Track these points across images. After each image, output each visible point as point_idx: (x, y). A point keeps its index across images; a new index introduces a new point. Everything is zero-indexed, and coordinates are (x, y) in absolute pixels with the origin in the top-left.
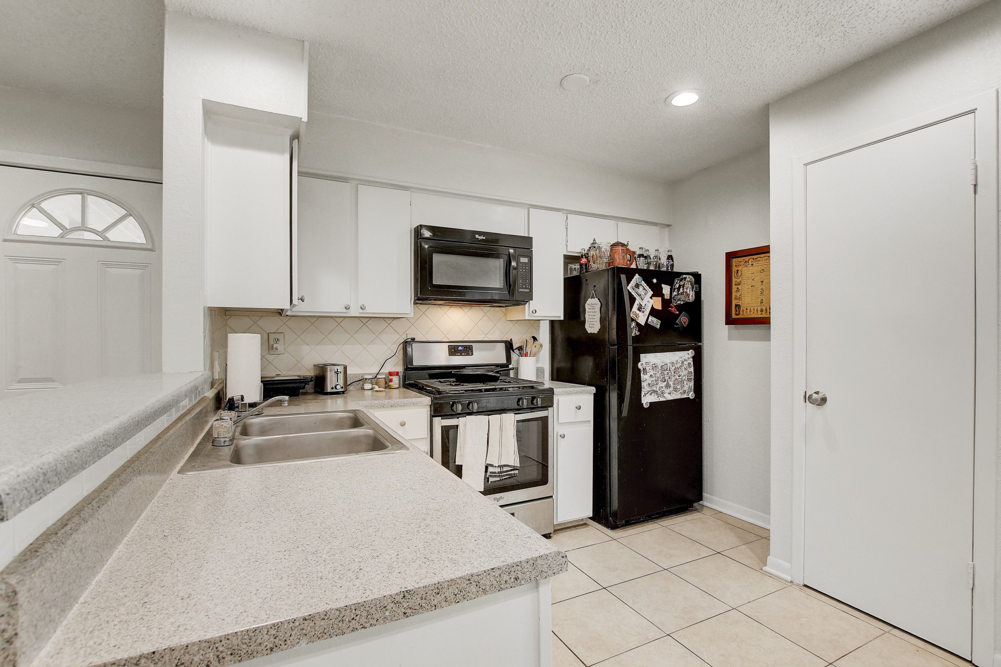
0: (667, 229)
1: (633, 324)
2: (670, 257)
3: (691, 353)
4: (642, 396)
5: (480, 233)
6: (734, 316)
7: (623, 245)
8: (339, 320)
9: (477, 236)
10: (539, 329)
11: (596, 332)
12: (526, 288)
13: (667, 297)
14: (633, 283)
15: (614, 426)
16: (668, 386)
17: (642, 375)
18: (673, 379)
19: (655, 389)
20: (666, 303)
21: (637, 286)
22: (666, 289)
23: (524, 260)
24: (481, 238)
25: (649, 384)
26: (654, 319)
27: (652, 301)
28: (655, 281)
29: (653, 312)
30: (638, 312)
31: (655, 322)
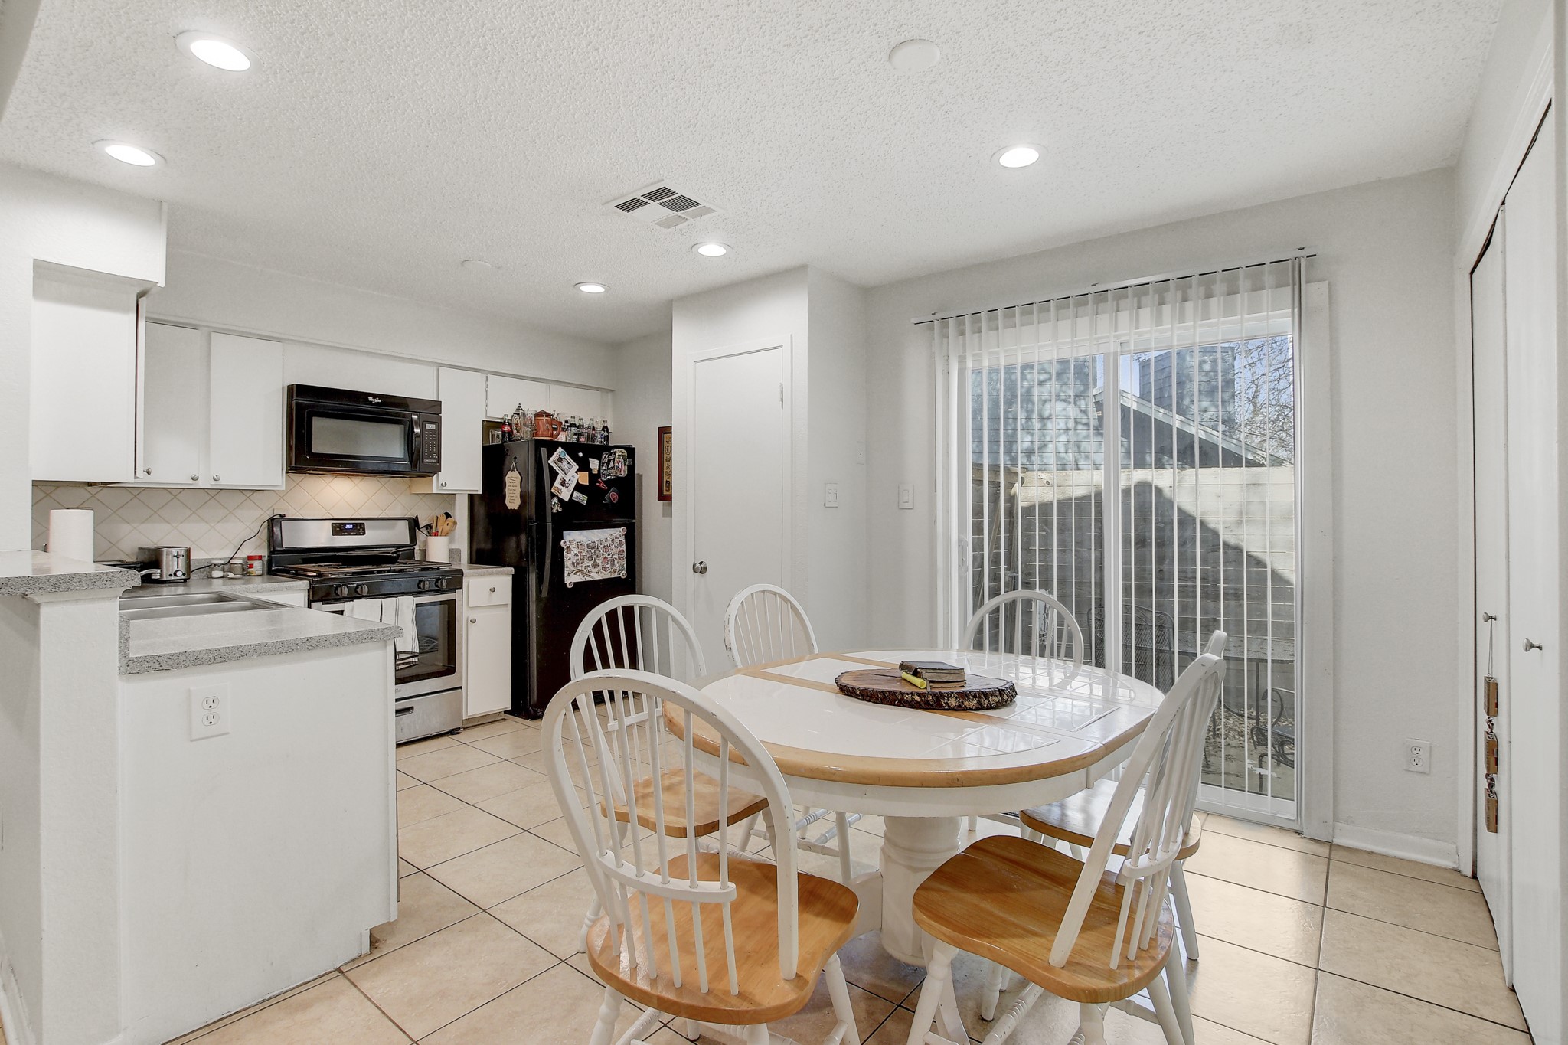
0: (610, 395)
1: (555, 500)
2: (605, 428)
3: (622, 530)
4: (565, 575)
5: (374, 396)
6: (665, 493)
7: (548, 415)
8: (175, 492)
9: (370, 399)
10: (454, 505)
11: (516, 508)
12: (434, 459)
13: (595, 472)
14: (555, 457)
15: (533, 608)
16: (595, 565)
17: (565, 553)
18: (602, 557)
19: (580, 568)
20: (593, 478)
21: (560, 460)
22: (594, 464)
23: (432, 427)
24: (377, 400)
25: (573, 563)
26: (579, 494)
27: (577, 476)
28: (581, 455)
29: (579, 487)
30: (560, 487)
31: (582, 498)
